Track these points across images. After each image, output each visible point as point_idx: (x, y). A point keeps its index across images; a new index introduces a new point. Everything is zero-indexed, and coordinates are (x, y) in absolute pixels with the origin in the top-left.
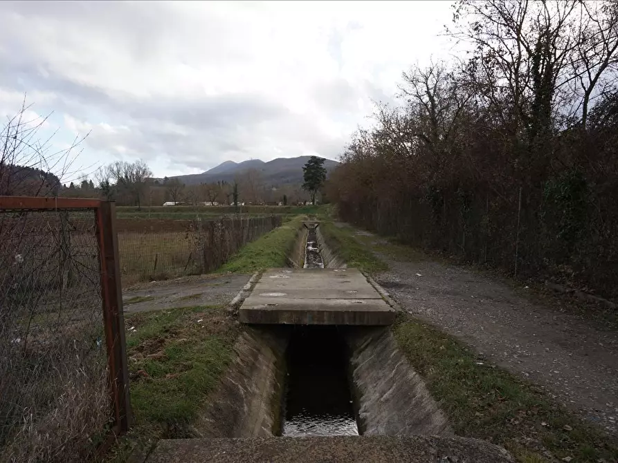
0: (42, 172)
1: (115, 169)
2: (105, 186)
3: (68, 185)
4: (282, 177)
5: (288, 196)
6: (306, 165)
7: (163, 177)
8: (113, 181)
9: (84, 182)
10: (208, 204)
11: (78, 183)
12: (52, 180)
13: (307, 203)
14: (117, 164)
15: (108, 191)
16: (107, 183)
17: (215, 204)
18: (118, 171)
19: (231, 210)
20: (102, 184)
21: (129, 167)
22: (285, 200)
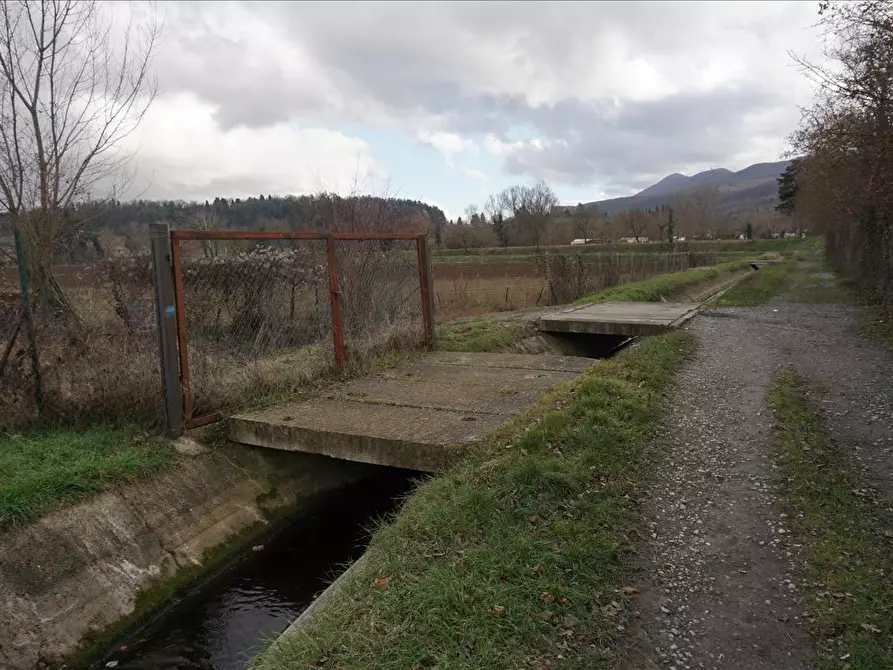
0: (426, 207)
1: (510, 197)
2: (498, 220)
3: (455, 221)
4: (761, 194)
5: (754, 226)
6: (782, 175)
7: (576, 205)
8: (508, 214)
9: (475, 217)
10: (631, 241)
11: (466, 219)
12: (436, 214)
13: (787, 234)
14: (513, 190)
15: (501, 227)
16: (500, 216)
17: (643, 240)
18: (514, 199)
19: (662, 248)
20: (494, 219)
21: (528, 194)
22: (749, 231)
